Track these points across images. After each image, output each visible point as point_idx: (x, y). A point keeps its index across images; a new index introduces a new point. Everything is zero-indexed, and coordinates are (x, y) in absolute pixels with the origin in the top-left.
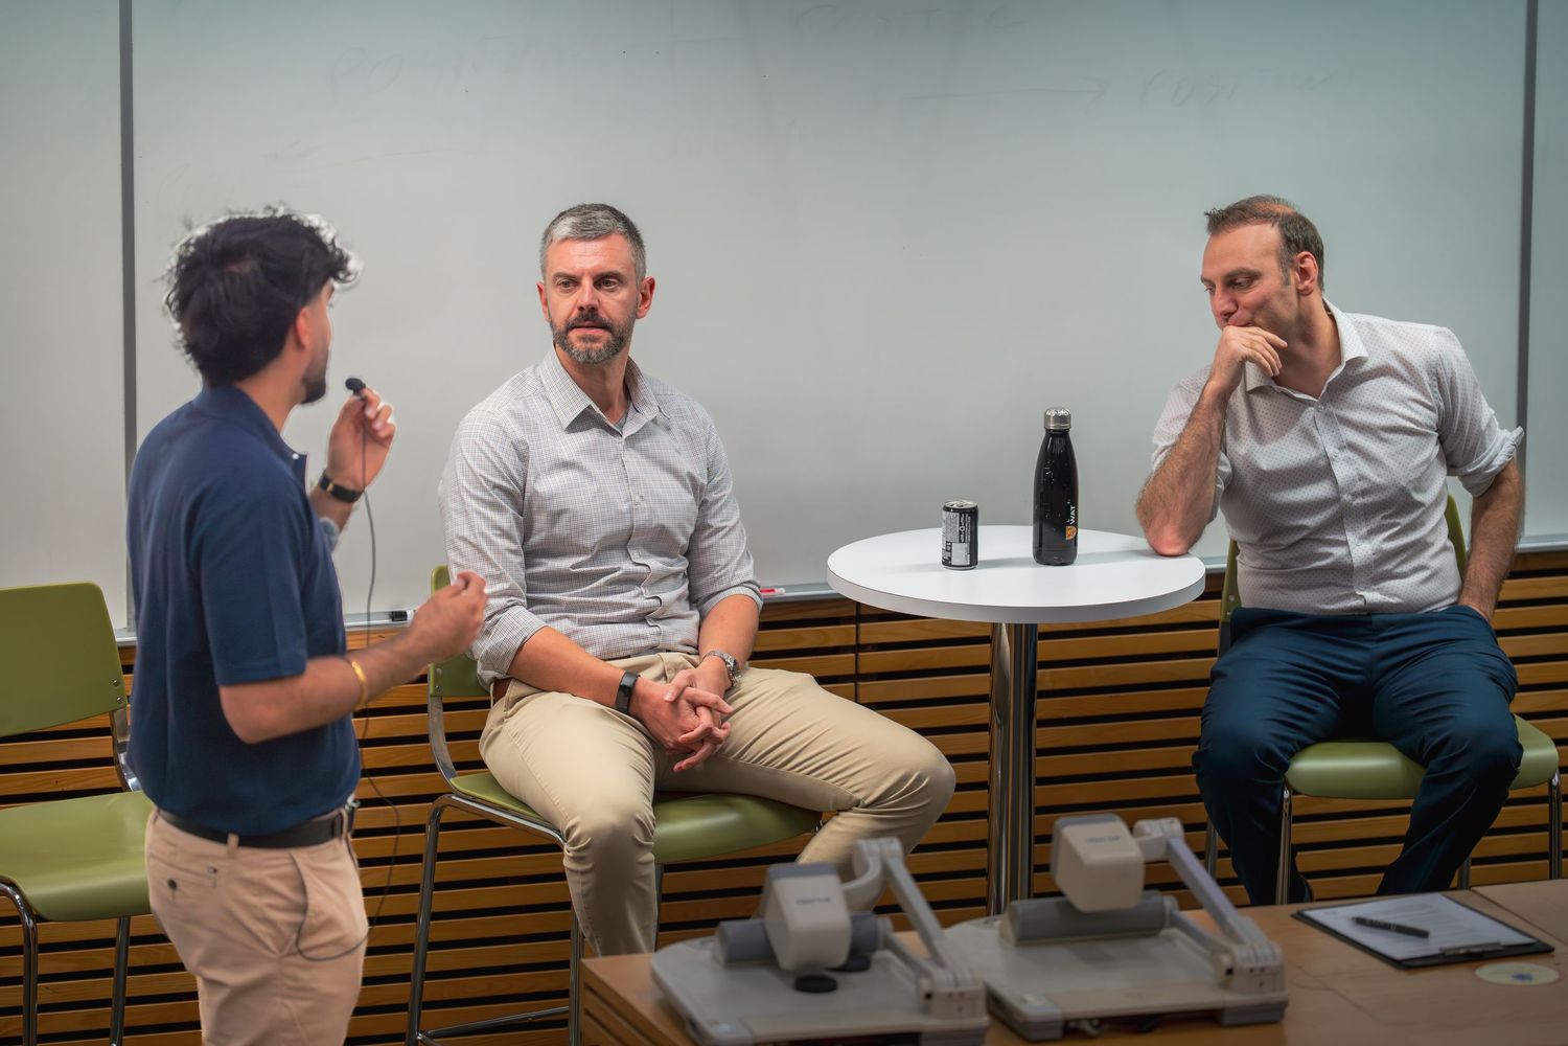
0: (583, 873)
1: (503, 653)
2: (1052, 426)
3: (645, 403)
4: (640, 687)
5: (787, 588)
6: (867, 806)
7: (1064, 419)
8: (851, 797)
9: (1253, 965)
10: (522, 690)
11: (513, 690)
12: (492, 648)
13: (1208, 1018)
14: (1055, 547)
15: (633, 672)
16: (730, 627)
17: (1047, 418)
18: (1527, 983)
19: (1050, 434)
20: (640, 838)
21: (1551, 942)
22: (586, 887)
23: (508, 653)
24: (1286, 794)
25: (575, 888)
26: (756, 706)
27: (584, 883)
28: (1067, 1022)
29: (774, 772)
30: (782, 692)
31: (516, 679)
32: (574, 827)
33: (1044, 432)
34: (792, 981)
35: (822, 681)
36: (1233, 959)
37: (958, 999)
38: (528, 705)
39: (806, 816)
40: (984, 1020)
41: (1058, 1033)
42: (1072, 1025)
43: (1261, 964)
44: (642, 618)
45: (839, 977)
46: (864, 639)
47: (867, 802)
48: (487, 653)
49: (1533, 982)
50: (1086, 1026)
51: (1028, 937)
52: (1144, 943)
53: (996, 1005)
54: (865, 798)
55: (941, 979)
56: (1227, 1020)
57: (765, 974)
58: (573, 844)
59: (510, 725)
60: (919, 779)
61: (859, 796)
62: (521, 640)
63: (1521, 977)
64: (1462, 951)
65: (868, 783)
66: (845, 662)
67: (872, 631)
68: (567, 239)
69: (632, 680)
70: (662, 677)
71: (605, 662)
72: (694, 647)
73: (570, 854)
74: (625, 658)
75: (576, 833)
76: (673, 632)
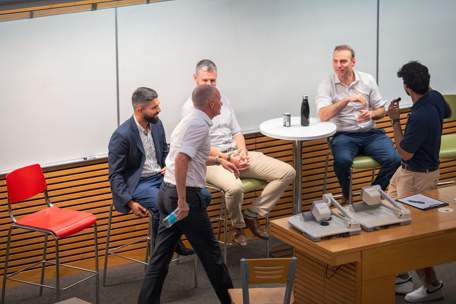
0: (231, 198)
2: (304, 98)
4: (231, 159)
6: (280, 179)
7: (307, 97)
8: (276, 177)
9: (406, 214)
13: (398, 224)
14: (305, 122)
15: (229, 155)
16: (241, 143)
17: (303, 97)
18: (448, 212)
19: (304, 100)
20: (242, 190)
21: (448, 203)
22: (232, 201)
24: (351, 168)
25: (228, 202)
27: (231, 200)
28: (374, 227)
29: (259, 174)
32: (229, 189)
33: (302, 100)
34: (320, 223)
35: (265, 154)
36: (401, 213)
37: (356, 225)
39: (265, 182)
40: (360, 229)
41: (373, 230)
42: (375, 228)
43: (407, 214)
44: (226, 143)
45: (329, 222)
46: (257, 141)
47: (280, 178)
49: (450, 212)
50: (377, 228)
51: (357, 210)
52: (377, 210)
53: (362, 226)
54: (279, 177)
55: (352, 222)
56: (401, 224)
57: (312, 222)
58: (229, 193)
60: (290, 173)
61: (278, 177)
63: (446, 211)
64: (434, 206)
65: (280, 174)
66: (253, 146)
67: (259, 140)
68: (206, 71)
69: (229, 157)
70: (235, 156)
71: (223, 153)
72: (236, 147)
73: (229, 195)
74: (225, 152)
75: (230, 191)
76: (233, 145)
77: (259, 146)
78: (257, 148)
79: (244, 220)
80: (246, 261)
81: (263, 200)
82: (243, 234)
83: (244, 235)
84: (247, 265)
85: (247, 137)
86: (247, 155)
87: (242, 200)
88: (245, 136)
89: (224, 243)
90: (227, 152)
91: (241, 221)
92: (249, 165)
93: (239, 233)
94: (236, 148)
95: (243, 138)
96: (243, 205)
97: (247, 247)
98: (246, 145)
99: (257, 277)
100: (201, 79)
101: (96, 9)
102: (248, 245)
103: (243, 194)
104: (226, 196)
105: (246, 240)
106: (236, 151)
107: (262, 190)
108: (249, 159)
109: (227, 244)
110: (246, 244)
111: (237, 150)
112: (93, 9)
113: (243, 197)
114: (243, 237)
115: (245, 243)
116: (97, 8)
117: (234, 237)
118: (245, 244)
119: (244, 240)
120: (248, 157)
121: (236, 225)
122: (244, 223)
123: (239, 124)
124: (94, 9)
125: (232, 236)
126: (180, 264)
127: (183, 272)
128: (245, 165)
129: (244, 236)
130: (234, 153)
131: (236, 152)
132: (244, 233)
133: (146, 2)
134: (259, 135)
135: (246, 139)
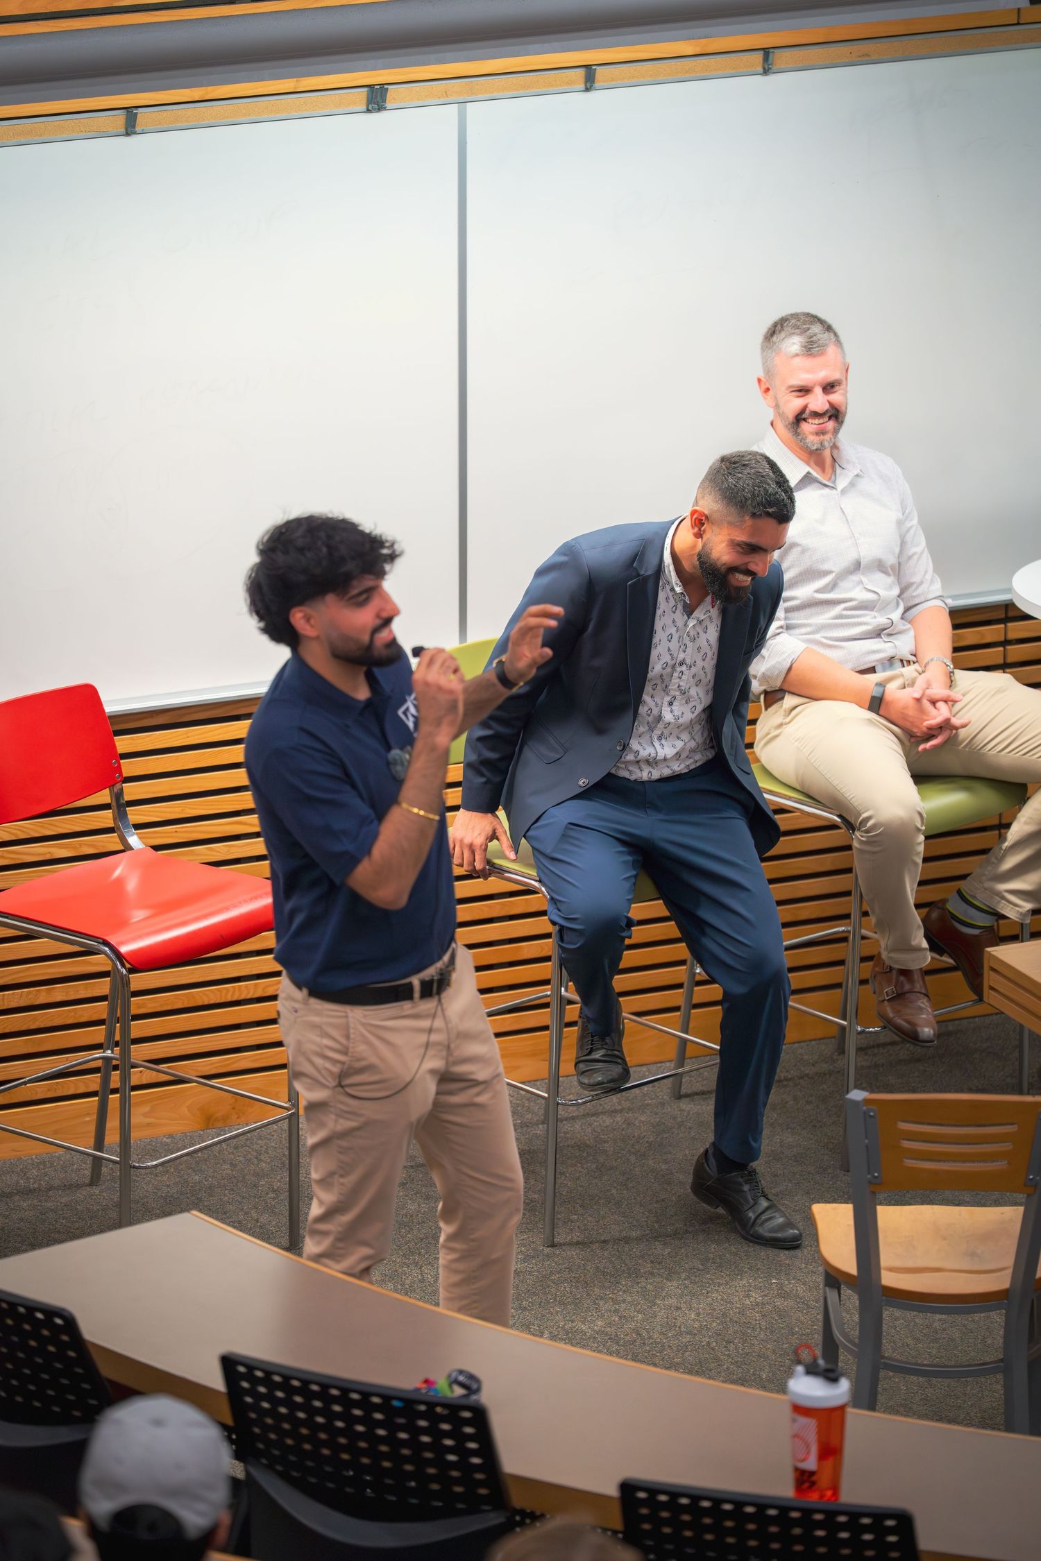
1: (776, 673)
3: (848, 462)
4: (888, 696)
5: (954, 597)
10: (796, 700)
11: (789, 701)
12: (768, 670)
15: (881, 684)
16: (934, 638)
20: (919, 826)
23: (780, 672)
26: (975, 705)
30: (993, 693)
31: (789, 692)
32: (869, 818)
38: (804, 713)
46: (1011, 636)
48: (763, 674)
58: (867, 831)
59: (787, 730)
62: (790, 661)
66: (995, 654)
67: (1016, 630)
68: (797, 355)
69: (881, 689)
70: (905, 688)
71: (858, 675)
72: (915, 655)
73: (863, 839)
74: (872, 670)
75: (869, 824)
76: (903, 645)
77: (1016, 652)
78: (1010, 660)
79: (926, 936)
80: (866, 1101)
81: (1010, 863)
82: (923, 991)
83: (926, 995)
84: (871, 1116)
85: (962, 618)
86: (951, 683)
87: (920, 861)
88: (954, 613)
89: (845, 1023)
90: (875, 672)
91: (914, 943)
92: (956, 728)
93: (907, 987)
94: (913, 658)
95: (947, 623)
96: (921, 883)
97: (936, 1042)
98: (956, 650)
99: (910, 1163)
100: (783, 388)
101: (381, 108)
102: (939, 1035)
103: (922, 838)
104: (855, 844)
105: (935, 1016)
106: (909, 667)
107: (1008, 826)
108: (955, 702)
109: (859, 1029)
110: (932, 1032)
111: (913, 667)
112: (370, 108)
113: (921, 848)
114: (923, 1003)
115: (926, 1027)
116: (388, 105)
117: (886, 1003)
118: (926, 1030)
119: (924, 1016)
120: (954, 694)
121: (892, 955)
122: (926, 949)
123: (935, 570)
124: (376, 106)
125: (881, 999)
126: (687, 1096)
127: (690, 1128)
128: (946, 726)
129: (925, 1000)
130: (903, 675)
131: (909, 671)
132: (926, 989)
133: (582, 87)
134: (1009, 612)
135: (956, 627)
